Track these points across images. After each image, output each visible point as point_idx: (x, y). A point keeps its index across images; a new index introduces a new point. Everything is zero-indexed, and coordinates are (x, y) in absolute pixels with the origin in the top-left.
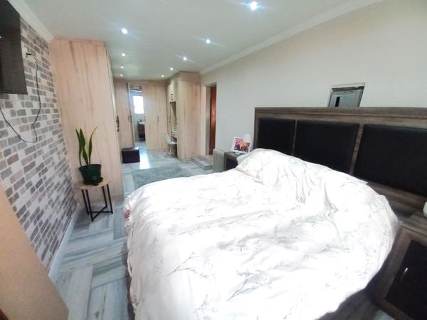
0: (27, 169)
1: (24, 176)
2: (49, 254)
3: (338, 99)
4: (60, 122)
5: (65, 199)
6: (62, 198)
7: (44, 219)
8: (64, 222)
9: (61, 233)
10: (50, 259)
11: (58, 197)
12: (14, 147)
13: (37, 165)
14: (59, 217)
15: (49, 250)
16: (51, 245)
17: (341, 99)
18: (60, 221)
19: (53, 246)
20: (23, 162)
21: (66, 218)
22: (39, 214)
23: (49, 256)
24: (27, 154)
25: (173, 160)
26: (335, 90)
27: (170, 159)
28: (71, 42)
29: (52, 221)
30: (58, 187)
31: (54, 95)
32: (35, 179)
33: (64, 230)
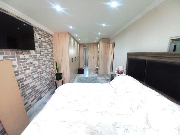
0: (33, 72)
1: (31, 74)
2: (35, 101)
3: (175, 46)
4: (53, 59)
5: (49, 83)
6: (48, 83)
7: (36, 89)
8: (46, 91)
9: (44, 95)
10: (36, 102)
11: (46, 82)
12: (28, 66)
13: (38, 71)
14: (44, 89)
15: (36, 99)
16: (37, 98)
17: (177, 46)
18: (45, 91)
19: (38, 98)
20: (31, 70)
21: (48, 90)
22: (34, 87)
23: (35, 102)
24: (34, 68)
25: (96, 75)
26: (174, 40)
27: (95, 74)
28: (58, 34)
29: (40, 90)
30: (47, 79)
31: (52, 50)
32: (36, 76)
33: (46, 94)
